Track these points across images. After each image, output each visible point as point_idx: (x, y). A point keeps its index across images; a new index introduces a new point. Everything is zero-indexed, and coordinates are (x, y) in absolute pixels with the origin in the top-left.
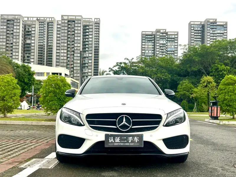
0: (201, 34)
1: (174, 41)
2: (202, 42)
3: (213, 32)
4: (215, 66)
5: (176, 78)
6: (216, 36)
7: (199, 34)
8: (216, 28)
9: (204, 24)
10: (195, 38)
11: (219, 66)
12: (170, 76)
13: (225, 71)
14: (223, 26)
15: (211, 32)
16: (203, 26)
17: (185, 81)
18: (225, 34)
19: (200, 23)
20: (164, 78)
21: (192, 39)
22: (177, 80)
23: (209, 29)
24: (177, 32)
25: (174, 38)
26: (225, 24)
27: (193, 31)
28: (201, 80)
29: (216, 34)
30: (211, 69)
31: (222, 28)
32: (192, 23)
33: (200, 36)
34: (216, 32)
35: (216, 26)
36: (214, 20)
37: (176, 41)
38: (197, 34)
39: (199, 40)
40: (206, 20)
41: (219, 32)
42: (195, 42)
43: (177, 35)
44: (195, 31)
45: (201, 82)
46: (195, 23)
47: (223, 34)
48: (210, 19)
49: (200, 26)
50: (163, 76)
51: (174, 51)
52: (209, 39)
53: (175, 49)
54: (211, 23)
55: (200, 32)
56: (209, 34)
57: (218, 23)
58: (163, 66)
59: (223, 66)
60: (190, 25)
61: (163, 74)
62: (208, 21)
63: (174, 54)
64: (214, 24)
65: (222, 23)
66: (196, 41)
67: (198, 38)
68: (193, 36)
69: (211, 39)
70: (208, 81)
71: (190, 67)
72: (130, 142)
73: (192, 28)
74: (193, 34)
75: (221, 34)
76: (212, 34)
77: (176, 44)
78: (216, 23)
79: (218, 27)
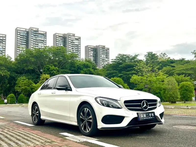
0: (26, 39)
1: (2, 42)
2: (26, 45)
3: (36, 39)
4: (47, 66)
5: (14, 75)
6: (38, 42)
7: (24, 39)
8: (38, 36)
9: (28, 31)
10: (21, 42)
11: (50, 66)
12: (9, 73)
13: (55, 71)
14: (43, 35)
15: (34, 38)
16: (28, 33)
17: (22, 77)
18: (45, 41)
19: (25, 30)
20: (3, 74)
21: (18, 42)
22: (15, 77)
23: (32, 35)
24: (5, 35)
25: (2, 40)
26: (44, 34)
27: (19, 36)
28: (40, 77)
29: (38, 40)
30: (44, 69)
31: (42, 36)
32: (18, 29)
33: (25, 40)
34: (38, 39)
35: (38, 34)
36: (37, 29)
37: (4, 43)
38: (22, 39)
39: (24, 43)
40: (30, 28)
41: (40, 39)
42: (20, 45)
43: (5, 37)
44: (21, 36)
45: (41, 79)
46: (21, 29)
47: (43, 41)
48: (33, 28)
49: (25, 32)
50: (2, 73)
51: (2, 51)
52: (32, 44)
53: (3, 49)
54: (34, 31)
55: (25, 37)
56: (32, 40)
57: (39, 32)
58: (3, 64)
59: (53, 67)
60: (17, 31)
61: (3, 71)
62: (32, 29)
63: (2, 53)
64: (36, 32)
65: (43, 33)
66: (22, 44)
67: (23, 42)
68: (19, 40)
69: (34, 44)
70: (46, 78)
71: (27, 66)
72: (150, 116)
73: (19, 33)
74: (19, 38)
75: (42, 40)
76: (35, 40)
77: (4, 45)
78: (38, 32)
79: (40, 35)
